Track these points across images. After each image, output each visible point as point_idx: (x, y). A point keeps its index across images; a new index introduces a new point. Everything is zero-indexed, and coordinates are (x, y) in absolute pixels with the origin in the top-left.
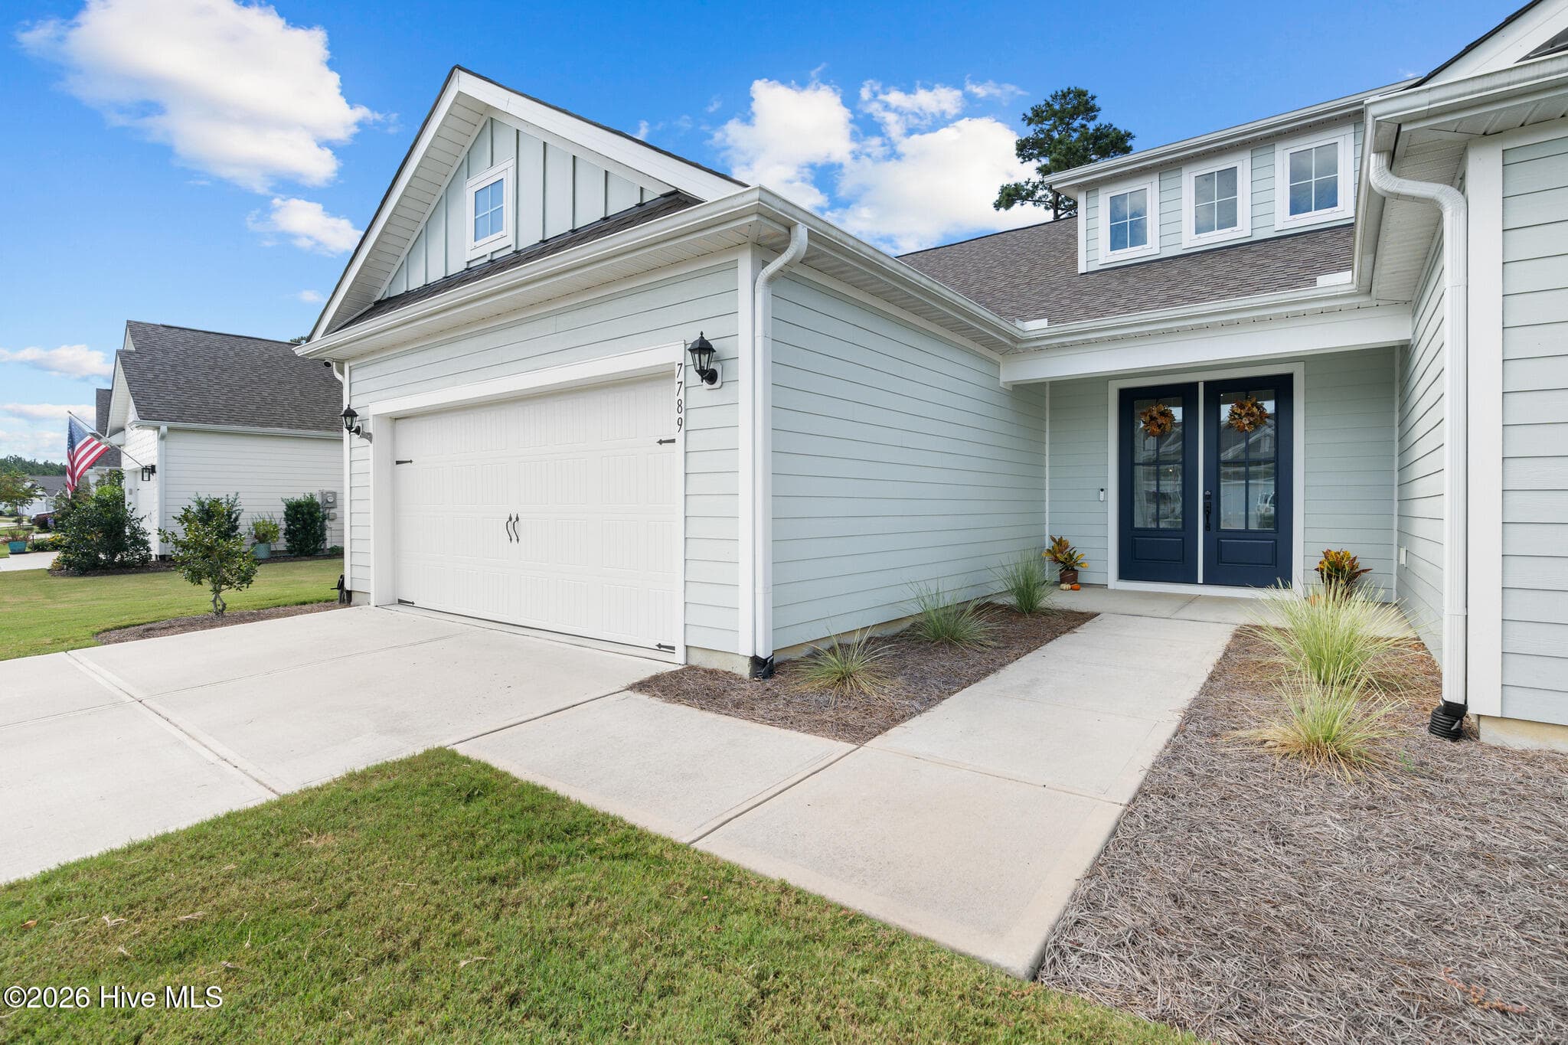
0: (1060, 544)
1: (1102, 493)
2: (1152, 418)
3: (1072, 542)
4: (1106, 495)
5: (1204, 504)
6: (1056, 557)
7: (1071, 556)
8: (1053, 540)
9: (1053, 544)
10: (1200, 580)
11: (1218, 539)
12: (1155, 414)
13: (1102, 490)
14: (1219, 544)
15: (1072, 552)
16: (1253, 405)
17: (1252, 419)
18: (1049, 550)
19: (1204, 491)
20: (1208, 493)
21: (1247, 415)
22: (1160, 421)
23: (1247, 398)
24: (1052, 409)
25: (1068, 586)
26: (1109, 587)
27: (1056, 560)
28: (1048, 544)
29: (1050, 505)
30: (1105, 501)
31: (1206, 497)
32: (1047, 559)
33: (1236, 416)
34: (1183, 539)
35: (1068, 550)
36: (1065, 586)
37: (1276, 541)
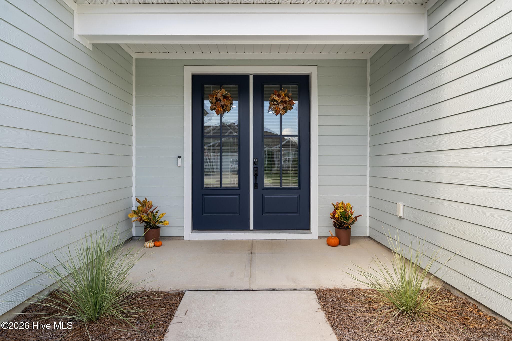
0: (145, 204)
1: (179, 160)
2: (217, 100)
3: (155, 202)
4: (183, 162)
5: (254, 168)
6: (141, 217)
7: (154, 216)
8: (139, 201)
9: (139, 205)
10: (251, 227)
11: (263, 195)
12: (219, 96)
13: (180, 157)
14: (264, 198)
15: (155, 212)
16: (285, 95)
17: (285, 105)
18: (134, 212)
19: (254, 159)
20: (256, 160)
21: (282, 102)
22: (223, 103)
23: (281, 90)
24: (138, 86)
25: (152, 244)
26: (185, 238)
27: (141, 220)
28: (135, 206)
29: (136, 170)
30: (182, 166)
31: (255, 163)
32: (134, 219)
33: (275, 102)
34: (239, 196)
35: (151, 210)
36: (149, 244)
37: (299, 195)
